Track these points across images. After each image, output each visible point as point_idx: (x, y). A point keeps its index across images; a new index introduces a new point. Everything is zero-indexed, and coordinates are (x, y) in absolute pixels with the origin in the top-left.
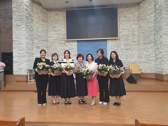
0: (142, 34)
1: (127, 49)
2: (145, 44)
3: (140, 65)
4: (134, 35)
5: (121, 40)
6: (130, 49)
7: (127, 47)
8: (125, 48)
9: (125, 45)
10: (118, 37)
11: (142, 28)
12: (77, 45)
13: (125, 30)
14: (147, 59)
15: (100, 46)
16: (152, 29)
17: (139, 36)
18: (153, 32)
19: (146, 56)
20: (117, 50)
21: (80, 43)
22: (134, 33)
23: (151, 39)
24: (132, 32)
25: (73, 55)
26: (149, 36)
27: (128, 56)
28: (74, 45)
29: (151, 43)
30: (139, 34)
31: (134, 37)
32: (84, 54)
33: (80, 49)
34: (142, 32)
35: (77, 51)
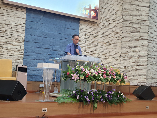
1: (106, 44)
2: (132, 39)
6: (110, 44)
7: (106, 40)
8: (104, 41)
9: (104, 36)
10: (98, 20)
11: (128, 13)
12: (25, 18)
13: (106, 9)
14: (134, 63)
15: (68, 29)
16: (145, 17)
17: (122, 25)
18: (146, 23)
19: (132, 58)
20: (93, 42)
21: (33, 15)
22: (116, 18)
23: (143, 33)
24: (115, 15)
25: (15, 39)
26: (140, 28)
27: (107, 55)
28: (18, 16)
29: (142, 39)
30: (122, 21)
31: (116, 26)
32: (38, 40)
33: (32, 28)
34: (128, 20)
35: (25, 31)
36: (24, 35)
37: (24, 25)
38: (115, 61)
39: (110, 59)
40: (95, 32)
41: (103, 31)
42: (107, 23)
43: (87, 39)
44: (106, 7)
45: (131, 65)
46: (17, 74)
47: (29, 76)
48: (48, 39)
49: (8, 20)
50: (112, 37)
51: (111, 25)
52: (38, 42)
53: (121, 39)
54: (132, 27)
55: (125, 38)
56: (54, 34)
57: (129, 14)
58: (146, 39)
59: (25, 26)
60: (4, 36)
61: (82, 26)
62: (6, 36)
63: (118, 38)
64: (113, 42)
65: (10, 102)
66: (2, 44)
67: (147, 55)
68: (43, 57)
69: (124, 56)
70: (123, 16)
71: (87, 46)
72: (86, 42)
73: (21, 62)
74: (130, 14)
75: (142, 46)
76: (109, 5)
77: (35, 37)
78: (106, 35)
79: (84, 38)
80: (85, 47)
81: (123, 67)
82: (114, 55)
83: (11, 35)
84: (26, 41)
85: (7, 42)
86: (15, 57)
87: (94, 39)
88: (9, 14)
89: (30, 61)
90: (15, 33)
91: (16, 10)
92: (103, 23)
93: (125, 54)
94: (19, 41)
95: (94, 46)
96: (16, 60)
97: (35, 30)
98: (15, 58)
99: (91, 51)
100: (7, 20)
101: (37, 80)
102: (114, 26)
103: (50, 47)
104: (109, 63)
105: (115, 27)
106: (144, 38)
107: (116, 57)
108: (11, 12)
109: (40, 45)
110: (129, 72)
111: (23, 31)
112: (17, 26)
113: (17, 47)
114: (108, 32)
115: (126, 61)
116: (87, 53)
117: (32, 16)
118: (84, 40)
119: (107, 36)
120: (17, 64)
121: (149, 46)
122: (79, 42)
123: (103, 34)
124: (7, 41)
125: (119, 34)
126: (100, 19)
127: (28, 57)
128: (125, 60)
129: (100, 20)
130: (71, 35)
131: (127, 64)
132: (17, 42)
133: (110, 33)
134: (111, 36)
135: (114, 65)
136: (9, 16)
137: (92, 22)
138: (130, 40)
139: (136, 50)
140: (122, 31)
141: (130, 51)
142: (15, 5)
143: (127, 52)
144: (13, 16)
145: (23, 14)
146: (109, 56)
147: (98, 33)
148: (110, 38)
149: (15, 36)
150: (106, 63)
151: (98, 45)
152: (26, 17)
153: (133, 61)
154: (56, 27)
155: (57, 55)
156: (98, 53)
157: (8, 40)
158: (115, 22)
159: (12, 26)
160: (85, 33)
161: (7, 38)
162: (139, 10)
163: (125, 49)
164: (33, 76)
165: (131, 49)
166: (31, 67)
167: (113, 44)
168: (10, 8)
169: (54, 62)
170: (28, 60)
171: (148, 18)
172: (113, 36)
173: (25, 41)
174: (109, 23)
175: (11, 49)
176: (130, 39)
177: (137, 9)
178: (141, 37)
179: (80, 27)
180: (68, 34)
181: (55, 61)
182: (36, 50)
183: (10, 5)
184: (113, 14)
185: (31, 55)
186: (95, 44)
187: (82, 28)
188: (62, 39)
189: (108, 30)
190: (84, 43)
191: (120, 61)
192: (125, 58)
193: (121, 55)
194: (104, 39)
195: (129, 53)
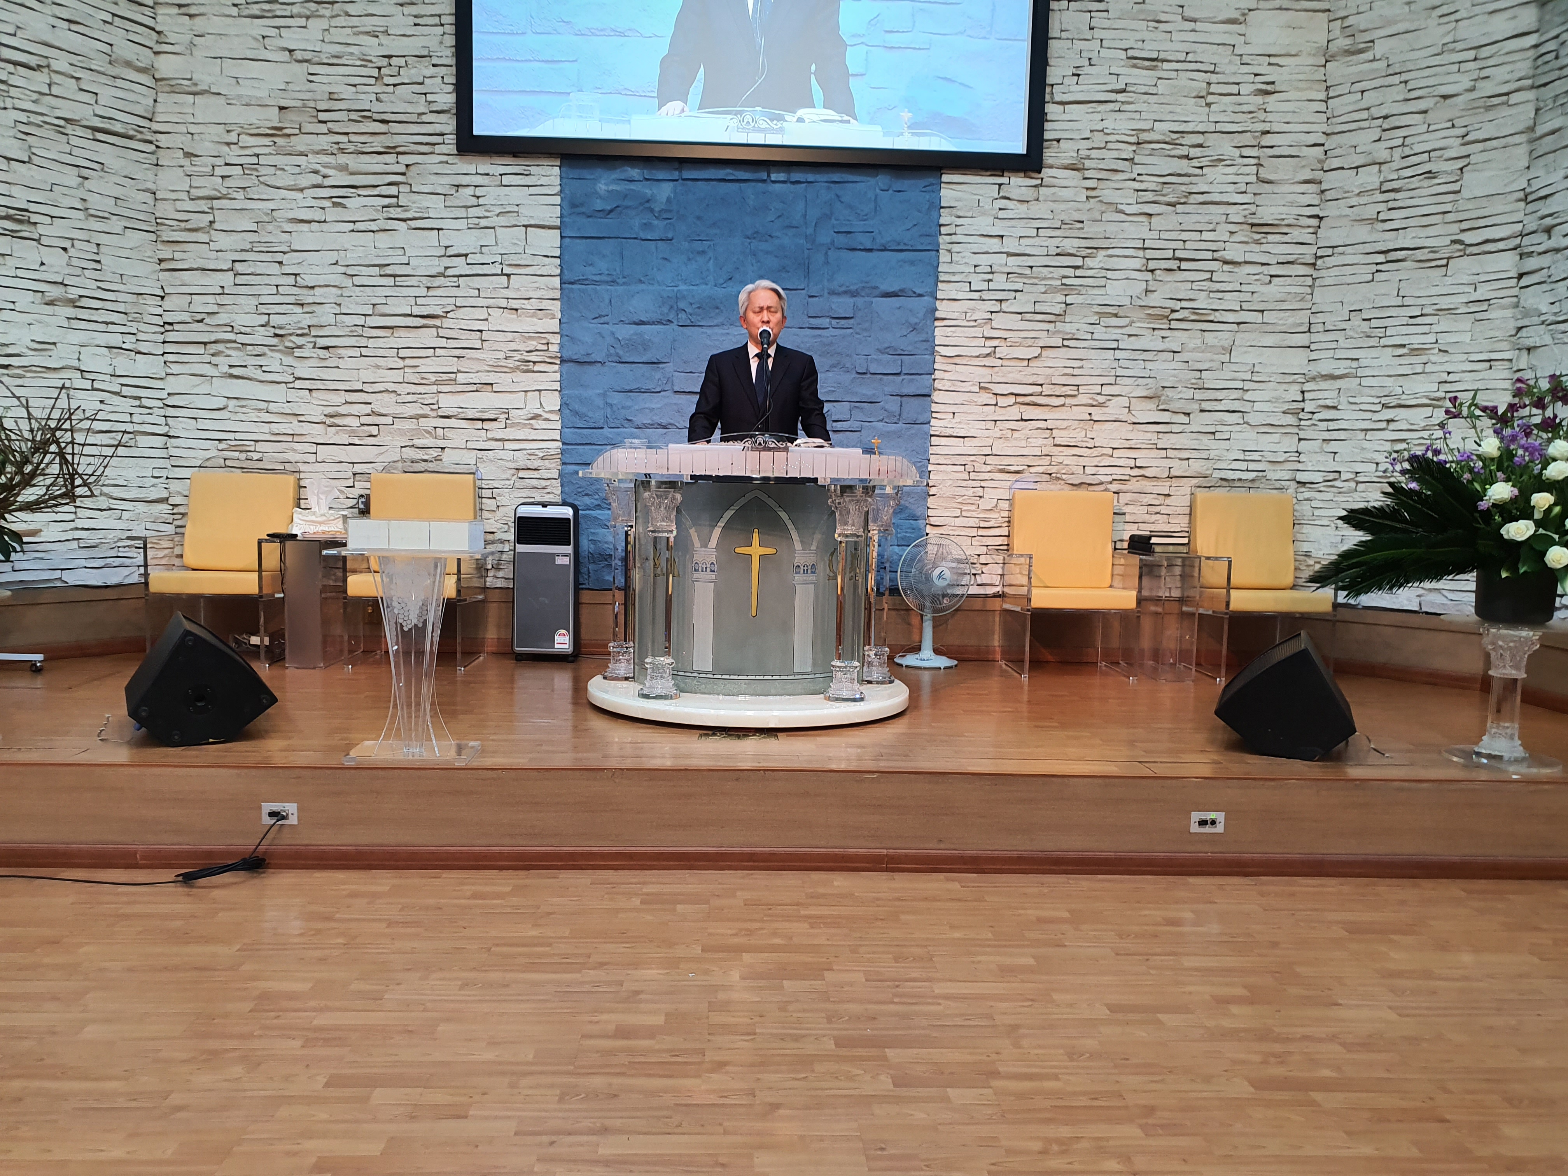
0: (1364, 138)
1: (1167, 319)
2: (1392, 256)
4: (1267, 140)
6: (1201, 317)
7: (1168, 289)
8: (1154, 300)
9: (1152, 265)
11: (1369, 55)
12: (558, 222)
13: (1166, 65)
15: (853, 249)
16: (1508, 68)
17: (1322, 161)
18: (1513, 111)
19: (1385, 406)
20: (1051, 318)
21: (605, 195)
22: (1263, 116)
23: (1484, 202)
24: (1252, 99)
25: (501, 355)
26: (1461, 163)
27: (1179, 398)
28: (515, 220)
29: (1470, 250)
30: (1325, 128)
31: (1263, 174)
32: (646, 345)
33: (603, 278)
34: (1364, 115)
35: (558, 303)
36: (554, 325)
37: (553, 267)
38: (1248, 438)
39: (1200, 422)
40: (1069, 245)
41: (1138, 230)
42: (1183, 166)
43: (1001, 301)
44: (1168, 46)
45: (1379, 457)
48: (709, 331)
49: (453, 253)
50: (1226, 262)
51: (1216, 179)
52: (644, 359)
53: (1308, 271)
54: (1395, 165)
55: (1342, 260)
57: (1375, 65)
58: (1501, 245)
59: (558, 271)
60: (443, 342)
61: (959, 221)
62: (452, 344)
63: (1276, 270)
64: (1231, 302)
66: (434, 389)
67: (1506, 374)
69: (1326, 394)
70: (1327, 88)
71: (1001, 352)
72: (995, 324)
73: (544, 483)
74: (1383, 64)
75: (1474, 308)
76: (1199, 26)
77: (626, 332)
78: (1169, 254)
79: (978, 295)
80: (988, 361)
81: (1318, 477)
82: (1237, 395)
83: (481, 331)
84: (572, 362)
85: (460, 378)
86: (510, 456)
87: (1062, 299)
88: (462, 213)
90: (499, 320)
91: (500, 186)
92: (1138, 169)
93: (1339, 383)
94: (526, 366)
95: (1061, 343)
97: (620, 289)
98: (514, 465)
99: (1033, 379)
100: (450, 252)
102: (1239, 179)
104: (1195, 454)
105: (1251, 189)
106: (1487, 241)
108: (474, 201)
109: (658, 375)
111: (545, 304)
112: (508, 275)
113: (517, 400)
114: (1185, 236)
115: (1342, 435)
116: (1002, 401)
117: (599, 206)
118: (981, 311)
119: (1173, 264)
121: (1522, 303)
122: (937, 332)
123: (1141, 253)
124: (459, 371)
125: (1285, 239)
127: (589, 454)
128: (1332, 425)
129: (1115, 154)
130: (877, 292)
131: (1349, 456)
132: (514, 370)
133: (1206, 236)
134: (1209, 255)
135: (1236, 465)
136: (462, 224)
138: (1374, 268)
139: (1416, 341)
140: (1315, 211)
141: (1374, 353)
143: (1355, 364)
144: (483, 223)
145: (541, 203)
146: (1194, 407)
147: (1103, 253)
148: (1208, 275)
149: (500, 336)
150: (1171, 453)
151: (1100, 333)
152: (561, 217)
153: (1392, 426)
154: (767, 252)
156: (1099, 389)
157: (464, 365)
158: (1246, 152)
159: (482, 283)
160: (984, 260)
161: (459, 353)
162: (1457, 16)
163: (1334, 345)
165: (1383, 342)
167: (1230, 317)
168: (465, 180)
171: (1531, 73)
172: (1233, 253)
173: (563, 361)
174: (1195, 163)
175: (478, 415)
176: (1381, 258)
177: (1445, 10)
178: (1469, 238)
180: (853, 288)
182: (635, 406)
184: (1234, 89)
185: (607, 438)
186: (1068, 328)
187: (959, 230)
188: (812, 321)
189: (1180, 218)
190: (977, 332)
191: (1296, 430)
192: (1335, 408)
193: (1306, 387)
194: (1152, 285)
195: (1368, 372)
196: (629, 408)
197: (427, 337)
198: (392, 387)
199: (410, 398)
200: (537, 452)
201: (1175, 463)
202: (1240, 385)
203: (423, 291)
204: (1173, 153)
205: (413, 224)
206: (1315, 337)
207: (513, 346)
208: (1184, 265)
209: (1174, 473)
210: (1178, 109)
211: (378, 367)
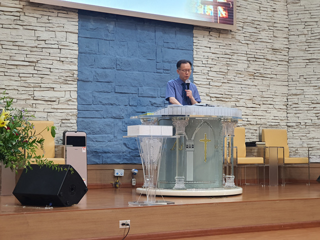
0: (301, 27)
1: (253, 76)
2: (310, 61)
3: (291, 134)
4: (275, 25)
5: (237, 37)
6: (262, 76)
7: (254, 67)
8: (249, 70)
9: (249, 59)
10: (233, 24)
11: (298, 4)
14: (319, 113)
15: (169, 48)
17: (288, 32)
19: (313, 103)
20: (224, 74)
21: (93, 23)
22: (274, 18)
24: (270, 13)
25: (57, 78)
27: (258, 100)
28: (62, 29)
30: (288, 23)
31: (275, 35)
32: (106, 76)
33: (92, 52)
34: (299, 21)
35: (77, 60)
36: (76, 68)
37: (76, 47)
38: (275, 113)
39: (263, 107)
40: (228, 52)
41: (244, 49)
42: (255, 30)
43: (210, 67)
45: (312, 118)
46: (66, 151)
47: (92, 153)
48: (126, 72)
49: (41, 39)
50: (267, 60)
51: (263, 35)
52: (106, 81)
53: (287, 64)
54: (310, 35)
55: (296, 61)
56: (139, 62)
57: (301, 7)
59: (78, 49)
60: (36, 72)
61: (199, 42)
62: (39, 72)
63: (279, 63)
64: (269, 71)
65: (53, 210)
66: (32, 89)
68: (118, 113)
69: (295, 100)
70: (288, 12)
71: (211, 83)
72: (209, 75)
73: (72, 125)
74: (303, 7)
77: (100, 71)
78: (253, 56)
79: (205, 65)
80: (208, 86)
81: (294, 124)
82: (271, 99)
83: (50, 68)
84: (81, 81)
85: (42, 85)
86: (60, 115)
87: (226, 68)
88: (43, 25)
89: (92, 122)
90: (57, 65)
91: (58, 16)
92: (244, 30)
93: (298, 97)
94: (66, 82)
95: (226, 81)
96: (63, 121)
97: (98, 56)
98: (61, 118)
99: (220, 93)
100: (39, 39)
101: (109, 161)
102: (269, 35)
103: (133, 90)
104: (262, 117)
105: (272, 38)
107: (276, 103)
108: (48, 21)
109: (110, 86)
110: (308, 135)
111: (73, 60)
112: (60, 49)
113: (62, 94)
114: (257, 51)
115: (301, 112)
116: (213, 99)
117: (91, 27)
118: (205, 70)
119: (254, 59)
120: (65, 129)
123: (245, 55)
124: (41, 83)
125: (281, 54)
126: (238, 22)
127: (87, 114)
128: (297, 109)
129: (238, 25)
131: (303, 118)
132: (62, 83)
133: (262, 51)
134: (263, 57)
135: (273, 121)
136: (43, 29)
137: (220, 31)
138: (306, 64)
140: (288, 46)
141: (308, 88)
142: (54, 6)
143: (302, 91)
144: (51, 29)
145: (72, 24)
146: (261, 103)
147: (236, 54)
148: (263, 63)
149: (57, 71)
150: (256, 117)
151: (237, 79)
152: (78, 30)
153: (315, 109)
154: (144, 47)
155: (148, 105)
156: (237, 96)
157: (44, 81)
158: (270, 28)
159: (51, 51)
160: (206, 54)
161: (41, 76)
163: (296, 85)
164: (100, 154)
165: (310, 85)
166: (94, 135)
167: (269, 76)
168: (45, 13)
169: (142, 121)
170: (87, 119)
172: (269, 57)
173: (78, 80)
174: (258, 30)
175: (50, 99)
176: (308, 61)
179: (194, 44)
180: (170, 60)
181: (143, 119)
182: (103, 97)
183: (44, 6)
184: (266, 9)
185: (93, 108)
186: (229, 77)
187: (199, 44)
188: (158, 70)
189: (256, 46)
190: (205, 77)
191: (286, 110)
192: (297, 104)
193: (288, 97)
194: (250, 65)
195: (307, 93)
196: (100, 98)
197: (31, 70)
198: (16, 88)
199: (23, 92)
200: (70, 113)
201: (258, 120)
202: (272, 96)
203: (29, 53)
204: (253, 26)
205: (25, 27)
206: (290, 83)
207: (61, 74)
208: (257, 60)
209: (258, 123)
210: (253, 13)
211: (11, 80)
